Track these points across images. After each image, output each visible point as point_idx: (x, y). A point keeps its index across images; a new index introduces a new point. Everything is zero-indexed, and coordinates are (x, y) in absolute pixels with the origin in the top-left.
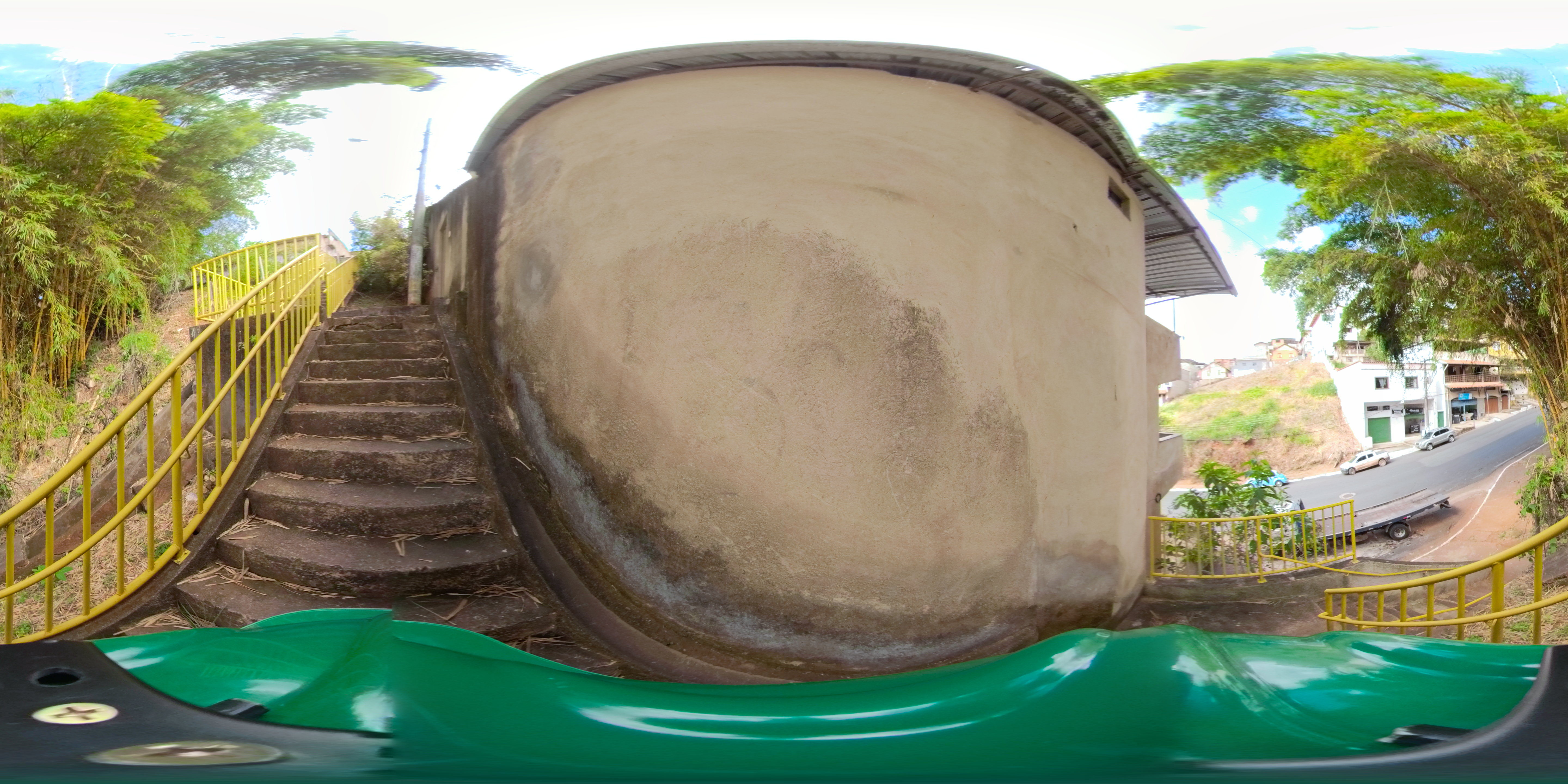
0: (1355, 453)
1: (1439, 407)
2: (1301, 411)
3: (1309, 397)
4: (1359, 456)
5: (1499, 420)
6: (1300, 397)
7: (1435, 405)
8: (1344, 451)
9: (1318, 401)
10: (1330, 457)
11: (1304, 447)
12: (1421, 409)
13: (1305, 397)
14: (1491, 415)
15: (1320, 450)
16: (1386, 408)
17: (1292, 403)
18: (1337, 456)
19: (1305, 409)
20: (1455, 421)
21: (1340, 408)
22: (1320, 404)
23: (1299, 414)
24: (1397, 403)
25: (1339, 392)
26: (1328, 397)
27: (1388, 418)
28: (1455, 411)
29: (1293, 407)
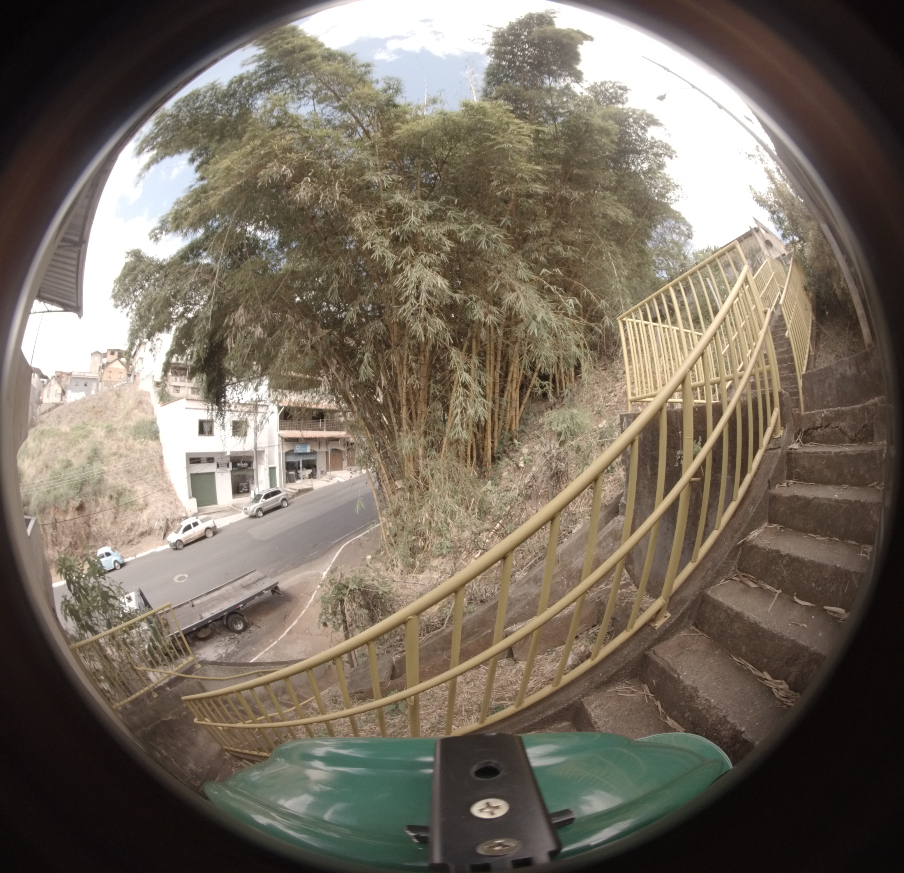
0: (180, 519)
1: (270, 461)
2: (123, 459)
3: (131, 440)
4: (184, 524)
5: (342, 480)
6: (122, 440)
7: (266, 459)
8: (169, 517)
9: (138, 446)
10: (156, 525)
11: (129, 511)
12: (250, 464)
13: (127, 440)
14: (333, 473)
15: (144, 516)
16: (210, 460)
17: (114, 449)
18: (162, 524)
19: (126, 456)
20: (289, 479)
21: (162, 457)
22: (141, 451)
23: (120, 465)
24: (223, 454)
25: (161, 435)
26: (150, 442)
27: (213, 473)
28: (290, 466)
29: (115, 454)
